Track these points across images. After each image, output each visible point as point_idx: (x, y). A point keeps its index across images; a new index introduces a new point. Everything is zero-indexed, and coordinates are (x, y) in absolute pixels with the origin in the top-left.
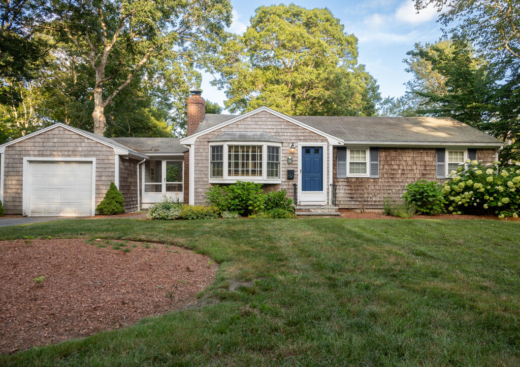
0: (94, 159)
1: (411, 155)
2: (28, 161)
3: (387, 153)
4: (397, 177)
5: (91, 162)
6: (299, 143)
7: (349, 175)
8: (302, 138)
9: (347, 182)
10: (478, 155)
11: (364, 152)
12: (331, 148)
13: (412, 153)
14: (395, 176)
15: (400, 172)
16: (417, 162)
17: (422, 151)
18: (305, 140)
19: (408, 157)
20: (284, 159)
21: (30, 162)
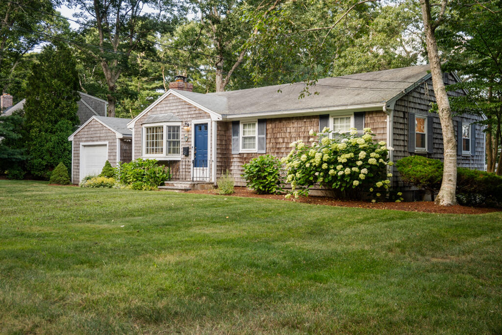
0: (107, 143)
1: (295, 125)
2: (83, 145)
3: (274, 125)
4: (282, 151)
5: (106, 145)
6: (193, 121)
7: (242, 151)
8: (194, 116)
9: (240, 158)
10: (368, 120)
11: (254, 124)
12: (214, 123)
13: (296, 123)
14: (280, 151)
15: (284, 145)
16: (300, 133)
17: (305, 120)
18: (196, 118)
19: (292, 128)
20: (183, 137)
21: (85, 146)
